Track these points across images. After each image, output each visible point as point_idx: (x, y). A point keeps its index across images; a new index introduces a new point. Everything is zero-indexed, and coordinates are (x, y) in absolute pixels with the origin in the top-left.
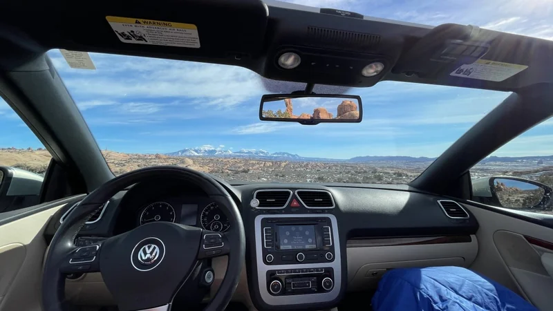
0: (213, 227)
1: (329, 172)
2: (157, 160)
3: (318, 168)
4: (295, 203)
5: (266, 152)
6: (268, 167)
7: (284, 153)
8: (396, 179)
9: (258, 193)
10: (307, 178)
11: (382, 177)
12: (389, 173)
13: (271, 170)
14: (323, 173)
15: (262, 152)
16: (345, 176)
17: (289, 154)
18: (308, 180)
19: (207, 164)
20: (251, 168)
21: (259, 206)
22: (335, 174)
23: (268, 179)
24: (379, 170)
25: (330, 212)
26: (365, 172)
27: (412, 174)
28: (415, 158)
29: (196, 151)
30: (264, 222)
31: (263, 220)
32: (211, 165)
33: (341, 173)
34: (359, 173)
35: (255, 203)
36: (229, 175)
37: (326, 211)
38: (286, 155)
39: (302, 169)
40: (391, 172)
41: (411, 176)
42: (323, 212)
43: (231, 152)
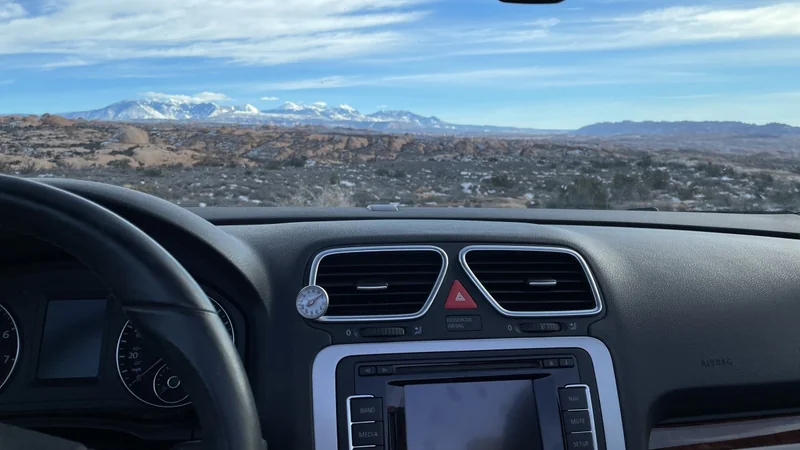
0: (162, 381)
1: (522, 163)
2: (46, 132)
3: (491, 154)
4: (460, 298)
5: (350, 109)
6: (357, 151)
7: (400, 114)
8: (704, 184)
9: (325, 261)
10: (461, 179)
11: (666, 175)
12: (682, 166)
13: (365, 158)
14: (506, 166)
15: (342, 111)
16: (567, 177)
17: (413, 116)
18: (466, 185)
19: (189, 143)
20: (310, 153)
21: (329, 312)
22: (539, 169)
23: (357, 182)
24: (659, 158)
25: (587, 328)
26: (620, 164)
27: (747, 171)
28: (753, 126)
29: (157, 106)
30: (349, 374)
31: (345, 367)
32: (200, 145)
33: (553, 166)
34: (605, 166)
35: (313, 302)
36: (249, 173)
37: (573, 326)
38: (405, 119)
39: (449, 156)
40: (690, 163)
41: (744, 175)
42: (562, 327)
43: (255, 111)
